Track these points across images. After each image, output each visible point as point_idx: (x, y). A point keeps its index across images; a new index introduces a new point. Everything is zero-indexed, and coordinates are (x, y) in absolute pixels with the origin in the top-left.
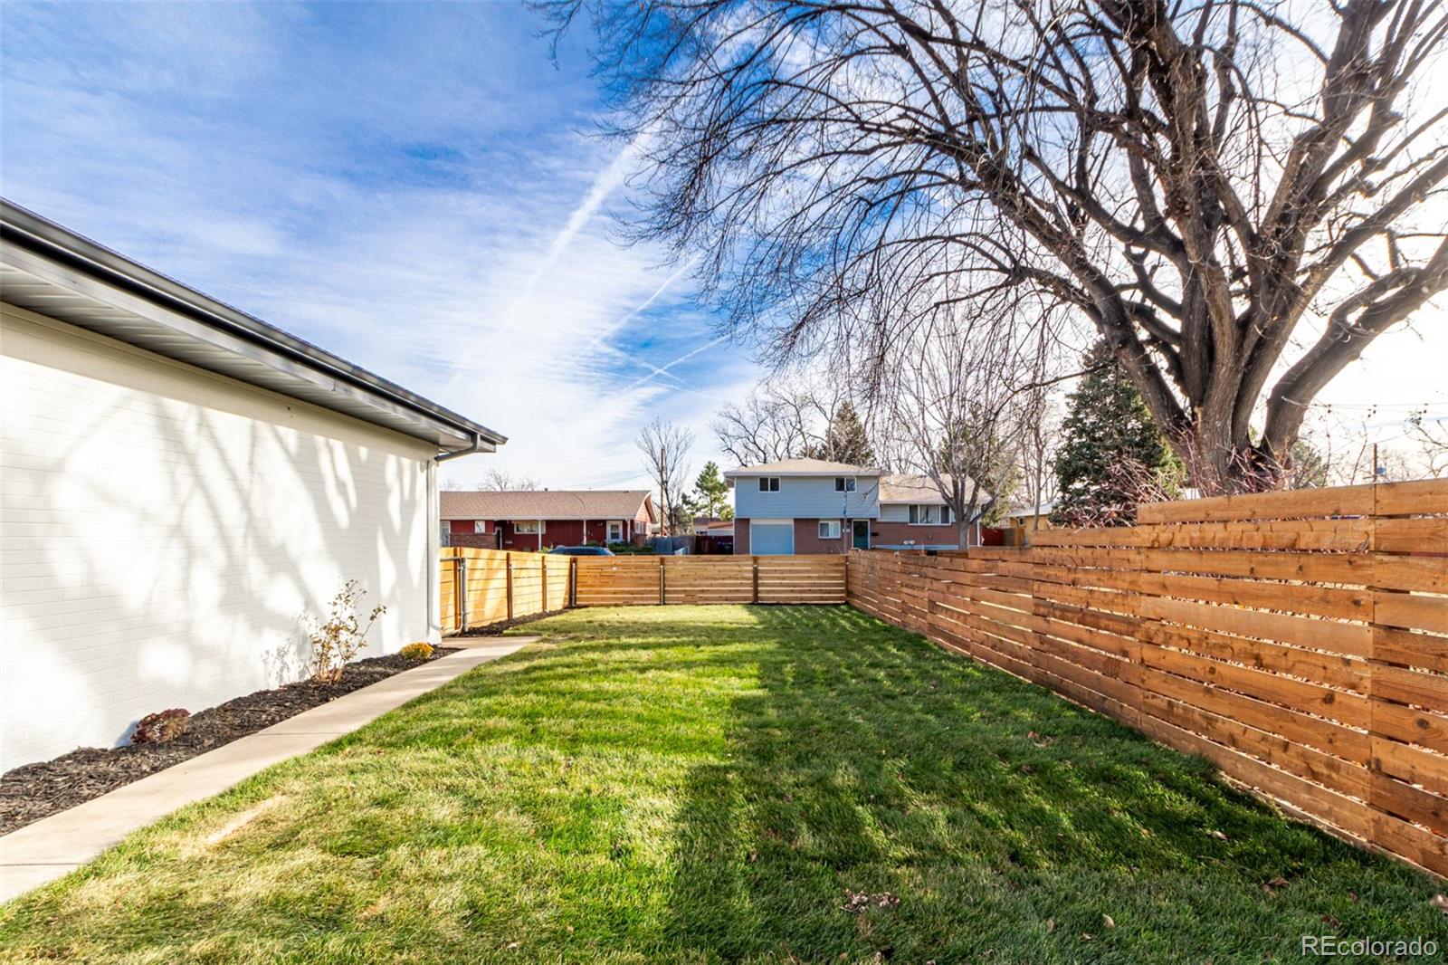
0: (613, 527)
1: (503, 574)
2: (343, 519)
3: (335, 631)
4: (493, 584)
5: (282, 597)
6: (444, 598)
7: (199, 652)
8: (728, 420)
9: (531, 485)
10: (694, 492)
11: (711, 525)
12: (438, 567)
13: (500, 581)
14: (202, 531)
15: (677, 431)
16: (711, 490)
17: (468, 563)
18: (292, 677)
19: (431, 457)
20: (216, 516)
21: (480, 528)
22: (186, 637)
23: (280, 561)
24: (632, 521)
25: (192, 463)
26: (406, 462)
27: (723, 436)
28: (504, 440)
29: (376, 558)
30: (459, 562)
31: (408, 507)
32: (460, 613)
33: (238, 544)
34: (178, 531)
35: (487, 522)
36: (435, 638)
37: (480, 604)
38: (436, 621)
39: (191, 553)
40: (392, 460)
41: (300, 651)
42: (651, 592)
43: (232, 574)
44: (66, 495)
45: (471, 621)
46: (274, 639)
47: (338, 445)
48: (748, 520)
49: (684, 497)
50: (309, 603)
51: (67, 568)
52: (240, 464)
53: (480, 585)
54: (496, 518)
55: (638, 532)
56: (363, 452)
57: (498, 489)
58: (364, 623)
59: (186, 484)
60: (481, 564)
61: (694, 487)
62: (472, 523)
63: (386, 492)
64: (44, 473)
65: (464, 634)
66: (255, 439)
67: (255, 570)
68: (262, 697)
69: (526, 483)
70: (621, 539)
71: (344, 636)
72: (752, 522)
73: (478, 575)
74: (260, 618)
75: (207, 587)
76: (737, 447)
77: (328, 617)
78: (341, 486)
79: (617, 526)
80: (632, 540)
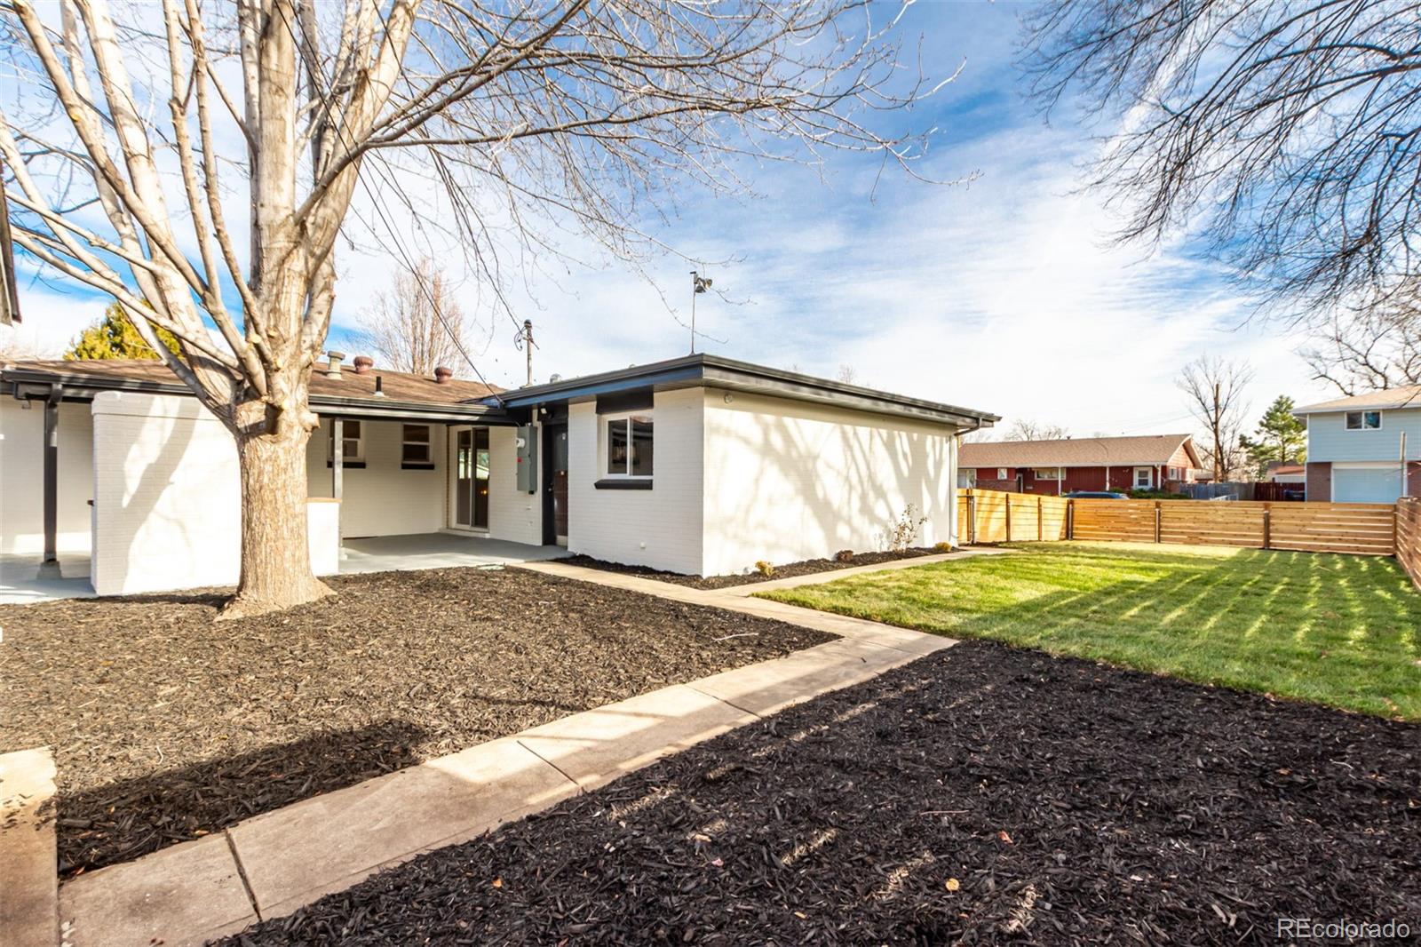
0: (1141, 474)
1: (1003, 508)
2: (906, 472)
3: (903, 528)
4: (994, 515)
5: (880, 510)
6: (960, 520)
7: (854, 530)
8: (1321, 341)
9: (1058, 432)
10: (1258, 433)
11: (1281, 470)
12: (956, 501)
13: (1000, 512)
14: (855, 480)
15: (1230, 366)
16: (1282, 429)
17: (976, 500)
18: (885, 549)
19: (952, 433)
20: (858, 473)
21: (1003, 475)
22: (849, 522)
23: (880, 493)
24: (1164, 468)
25: (852, 451)
26: (937, 438)
27: (1312, 360)
28: (999, 419)
29: (921, 494)
30: (970, 498)
31: (938, 464)
32: (971, 532)
33: (866, 484)
34: (847, 479)
35: (1009, 470)
36: (953, 543)
37: (985, 528)
38: (955, 532)
39: (851, 488)
40: (929, 438)
41: (888, 537)
42: (1146, 532)
43: (863, 497)
44: (820, 465)
45: (978, 538)
46: (878, 529)
47: (904, 434)
48: (1328, 465)
49: (1243, 438)
50: (891, 514)
51: (820, 494)
52: (866, 448)
53: (985, 515)
54: (1018, 466)
55: (1173, 478)
56: (915, 436)
57: (1025, 439)
58: (916, 526)
59: (849, 458)
60: (986, 500)
61: (1258, 427)
62: (995, 471)
63: (926, 456)
64: (815, 458)
65: (973, 544)
66: (871, 437)
67: (871, 495)
68: (873, 554)
69: (1053, 430)
70: (1150, 485)
71: (907, 531)
72: (1334, 467)
73: (983, 508)
74: (874, 519)
75: (856, 504)
76: (1338, 372)
77: (900, 521)
78: (905, 455)
79: (1146, 473)
80: (1163, 487)
